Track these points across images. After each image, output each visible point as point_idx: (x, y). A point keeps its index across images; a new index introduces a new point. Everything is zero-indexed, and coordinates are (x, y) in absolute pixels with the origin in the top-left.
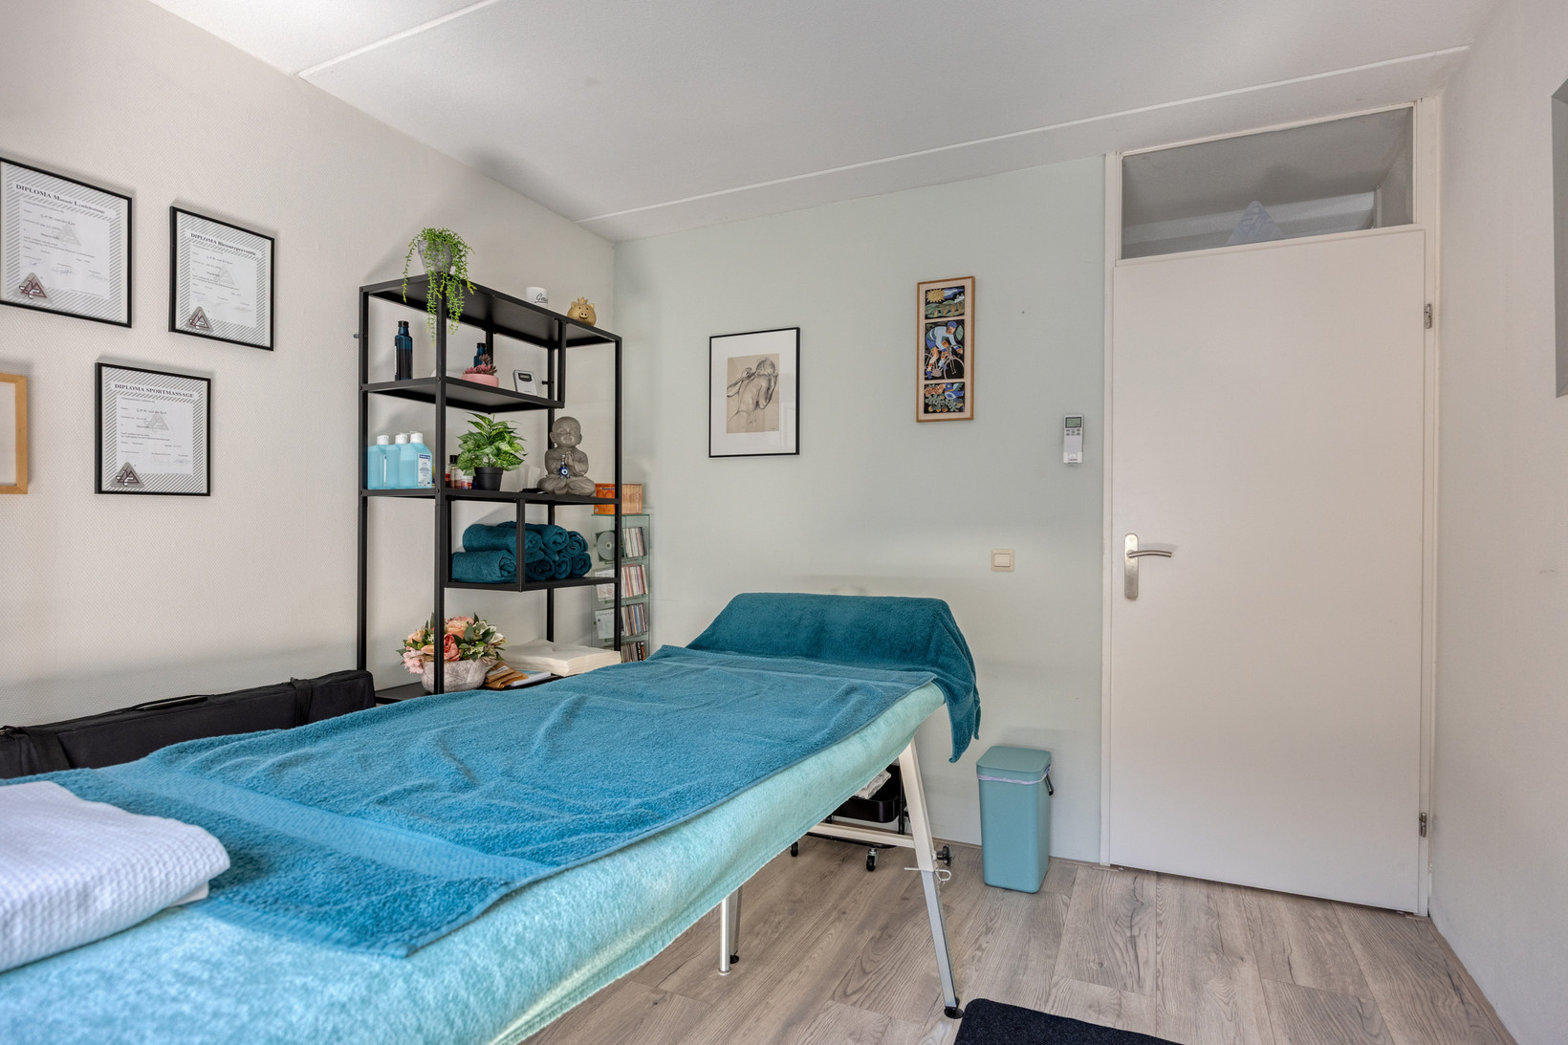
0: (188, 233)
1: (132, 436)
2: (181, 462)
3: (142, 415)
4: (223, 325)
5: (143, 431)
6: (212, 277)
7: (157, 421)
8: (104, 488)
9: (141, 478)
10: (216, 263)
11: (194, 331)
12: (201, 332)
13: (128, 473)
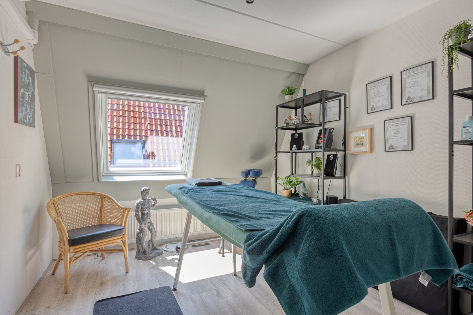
0: (405, 76)
1: (392, 137)
2: (404, 141)
3: (394, 131)
4: (416, 98)
5: (394, 135)
6: (412, 85)
7: (398, 131)
8: (386, 151)
9: (394, 147)
10: (413, 80)
11: (408, 103)
12: (410, 103)
13: (391, 146)
